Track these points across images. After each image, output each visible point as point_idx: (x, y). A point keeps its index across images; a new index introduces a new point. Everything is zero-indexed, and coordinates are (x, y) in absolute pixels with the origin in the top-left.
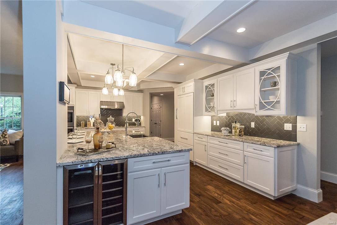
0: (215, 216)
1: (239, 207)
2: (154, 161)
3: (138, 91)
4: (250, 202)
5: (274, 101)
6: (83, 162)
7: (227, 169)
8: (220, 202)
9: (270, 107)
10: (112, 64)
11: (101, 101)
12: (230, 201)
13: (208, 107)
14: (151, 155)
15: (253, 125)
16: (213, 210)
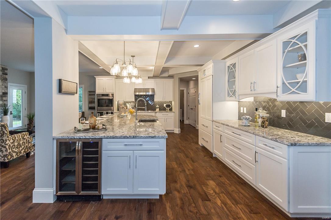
0: (191, 211)
1: (228, 212)
2: (126, 143)
3: (168, 76)
4: (250, 210)
5: (300, 81)
6: (69, 137)
7: (240, 166)
8: (209, 200)
9: (295, 90)
10: (132, 56)
11: (135, 89)
12: (224, 203)
13: (230, 91)
14: (122, 138)
15: (284, 114)
16: (193, 205)
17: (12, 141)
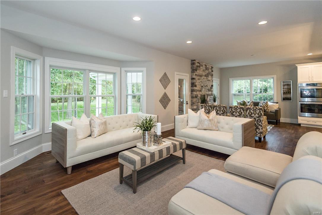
17: (257, 115)
